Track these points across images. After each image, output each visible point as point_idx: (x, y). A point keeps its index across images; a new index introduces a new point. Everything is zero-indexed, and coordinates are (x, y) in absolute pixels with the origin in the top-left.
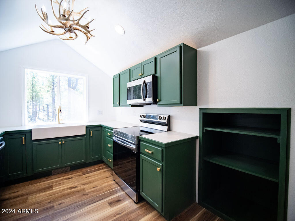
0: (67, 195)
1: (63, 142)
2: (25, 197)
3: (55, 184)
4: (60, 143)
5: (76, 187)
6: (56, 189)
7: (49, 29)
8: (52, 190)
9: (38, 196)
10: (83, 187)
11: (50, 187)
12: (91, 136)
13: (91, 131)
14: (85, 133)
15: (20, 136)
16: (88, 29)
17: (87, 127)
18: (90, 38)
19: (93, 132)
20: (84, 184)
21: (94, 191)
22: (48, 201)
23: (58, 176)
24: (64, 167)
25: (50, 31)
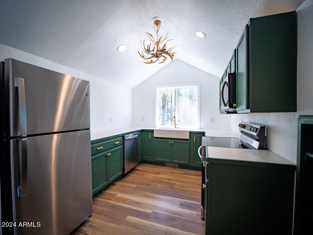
0: (163, 182)
1: (172, 142)
2: (144, 172)
3: (163, 172)
4: (170, 142)
5: (172, 180)
6: (160, 176)
7: (149, 60)
8: (158, 175)
9: (150, 175)
10: (175, 182)
11: (159, 173)
12: (195, 141)
13: (195, 137)
14: (189, 138)
15: (148, 133)
16: (165, 51)
17: (191, 133)
18: (173, 56)
19: (196, 138)
20: (178, 181)
21: (179, 189)
22: (151, 180)
23: (169, 168)
24: (173, 163)
25: (150, 62)
